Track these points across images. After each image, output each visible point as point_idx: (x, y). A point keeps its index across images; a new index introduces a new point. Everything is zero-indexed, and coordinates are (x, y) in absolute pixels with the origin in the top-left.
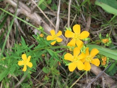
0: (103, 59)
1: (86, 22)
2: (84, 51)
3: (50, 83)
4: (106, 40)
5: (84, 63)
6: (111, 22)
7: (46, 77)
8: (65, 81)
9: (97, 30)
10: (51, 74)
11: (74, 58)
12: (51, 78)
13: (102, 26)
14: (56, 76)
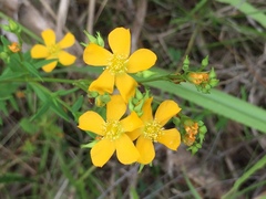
0: (188, 129)
1: (136, 10)
2: (138, 108)
3: (38, 156)
4: (201, 77)
5: (135, 142)
6: (197, 13)
7: (28, 143)
8: (76, 153)
9: (159, 32)
10: (41, 137)
11: (109, 128)
12: (40, 146)
13: (173, 22)
14: (53, 140)
